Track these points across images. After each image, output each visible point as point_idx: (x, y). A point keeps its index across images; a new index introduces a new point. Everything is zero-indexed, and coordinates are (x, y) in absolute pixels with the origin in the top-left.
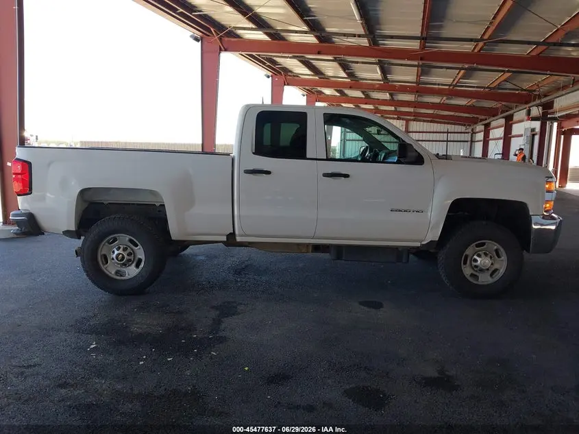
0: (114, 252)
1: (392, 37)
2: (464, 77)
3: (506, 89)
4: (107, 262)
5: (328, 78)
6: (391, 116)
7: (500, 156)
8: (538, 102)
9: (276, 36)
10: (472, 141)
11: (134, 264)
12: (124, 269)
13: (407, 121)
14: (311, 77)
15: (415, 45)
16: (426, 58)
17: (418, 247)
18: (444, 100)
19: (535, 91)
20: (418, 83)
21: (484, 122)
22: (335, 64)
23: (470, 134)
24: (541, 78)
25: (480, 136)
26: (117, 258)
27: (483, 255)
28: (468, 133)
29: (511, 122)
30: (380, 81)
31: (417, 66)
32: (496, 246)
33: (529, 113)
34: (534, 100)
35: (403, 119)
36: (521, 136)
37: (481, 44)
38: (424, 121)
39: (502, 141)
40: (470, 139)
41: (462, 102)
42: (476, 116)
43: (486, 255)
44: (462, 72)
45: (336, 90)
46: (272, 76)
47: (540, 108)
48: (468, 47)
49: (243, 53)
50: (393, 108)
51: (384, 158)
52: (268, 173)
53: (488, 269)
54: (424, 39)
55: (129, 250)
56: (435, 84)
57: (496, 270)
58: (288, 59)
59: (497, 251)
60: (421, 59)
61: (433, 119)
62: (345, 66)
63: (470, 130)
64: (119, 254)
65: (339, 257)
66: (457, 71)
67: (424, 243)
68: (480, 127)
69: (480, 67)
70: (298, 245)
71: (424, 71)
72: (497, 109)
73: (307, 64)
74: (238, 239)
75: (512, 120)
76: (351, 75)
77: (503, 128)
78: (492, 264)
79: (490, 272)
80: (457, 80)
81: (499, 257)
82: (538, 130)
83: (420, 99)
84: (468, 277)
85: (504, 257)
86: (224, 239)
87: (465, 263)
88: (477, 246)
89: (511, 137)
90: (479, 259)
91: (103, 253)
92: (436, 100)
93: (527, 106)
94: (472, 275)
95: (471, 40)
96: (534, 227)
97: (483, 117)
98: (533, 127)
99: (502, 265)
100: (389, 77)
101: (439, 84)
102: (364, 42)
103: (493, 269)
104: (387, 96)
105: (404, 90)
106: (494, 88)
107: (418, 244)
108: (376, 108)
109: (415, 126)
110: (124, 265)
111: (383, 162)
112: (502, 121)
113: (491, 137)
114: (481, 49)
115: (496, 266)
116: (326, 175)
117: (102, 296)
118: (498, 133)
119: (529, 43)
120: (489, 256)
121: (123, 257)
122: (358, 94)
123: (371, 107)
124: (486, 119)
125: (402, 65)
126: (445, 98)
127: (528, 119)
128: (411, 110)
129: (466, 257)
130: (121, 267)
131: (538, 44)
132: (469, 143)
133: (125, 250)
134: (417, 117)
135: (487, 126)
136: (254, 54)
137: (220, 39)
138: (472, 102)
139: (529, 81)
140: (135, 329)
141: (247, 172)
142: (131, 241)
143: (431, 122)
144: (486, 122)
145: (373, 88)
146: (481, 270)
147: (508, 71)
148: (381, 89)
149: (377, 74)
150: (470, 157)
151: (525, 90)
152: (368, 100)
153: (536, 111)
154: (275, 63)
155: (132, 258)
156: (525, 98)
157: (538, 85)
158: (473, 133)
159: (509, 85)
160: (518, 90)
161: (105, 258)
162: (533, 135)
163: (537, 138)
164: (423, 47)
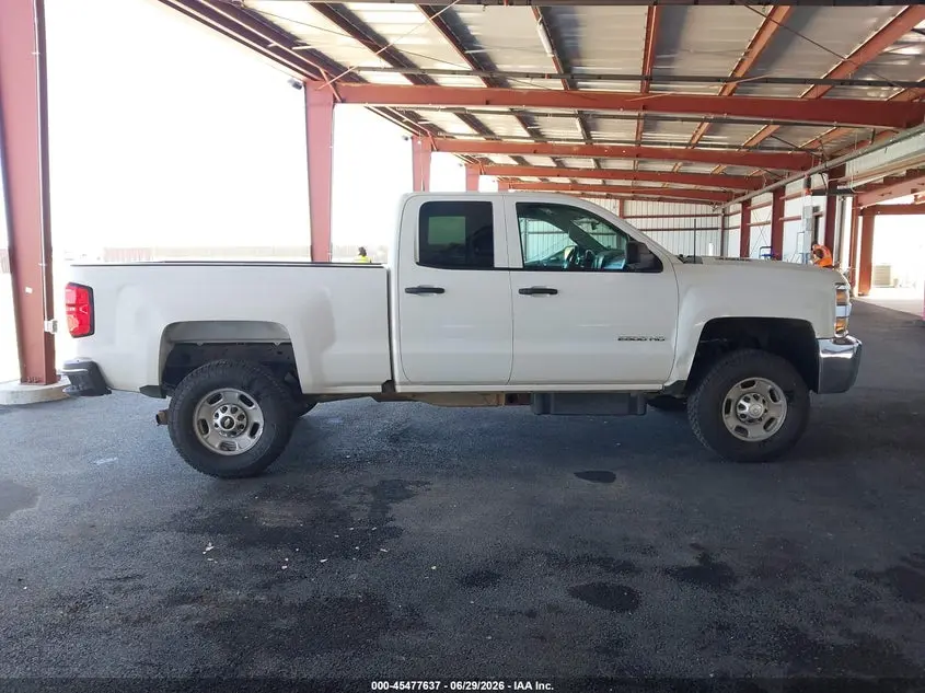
0: (217, 415)
1: (600, 77)
2: (708, 132)
3: (772, 148)
4: (207, 432)
5: (499, 139)
6: (597, 193)
7: (768, 251)
8: (821, 167)
9: (422, 79)
10: (724, 229)
11: (247, 433)
12: (233, 440)
13: (622, 200)
14: (474, 138)
15: (633, 87)
16: (650, 107)
17: (658, 392)
18: (680, 167)
19: (816, 150)
20: (638, 142)
21: (742, 199)
22: (512, 118)
23: (720, 218)
24: (823, 131)
25: (736, 220)
26: (223, 424)
27: (752, 398)
28: (717, 215)
29: (782, 198)
30: (581, 141)
31: (638, 118)
32: (770, 385)
33: (808, 183)
34: (816, 164)
35: (616, 198)
36: (799, 218)
37: (732, 85)
38: (648, 199)
39: (770, 226)
40: (720, 226)
41: (707, 169)
42: (727, 189)
43: (756, 398)
44: (706, 124)
45: (513, 157)
46: (412, 138)
47: (826, 176)
48: (714, 90)
49: (371, 106)
50: (599, 182)
51: (604, 263)
52: (440, 291)
53: (760, 419)
54: (647, 79)
55: (240, 412)
56: (665, 144)
57: (771, 420)
58: (440, 112)
59: (771, 392)
60: (644, 108)
61: (663, 196)
62: (526, 120)
63: (720, 212)
64: (226, 418)
65: (545, 410)
66: (699, 124)
67: (668, 384)
68: (735, 207)
69: (732, 117)
70: (485, 394)
71: (648, 124)
72: (760, 177)
73: (469, 119)
74: (399, 389)
75: (784, 195)
76: (535, 134)
77: (770, 208)
78: (766, 411)
79: (763, 423)
80: (698, 136)
81: (775, 400)
82: (823, 209)
83: (642, 167)
84: (732, 431)
85: (782, 401)
86: (378, 389)
87: (727, 412)
88: (744, 386)
89: (783, 221)
90: (747, 405)
91: (201, 417)
92: (667, 167)
93: (806, 173)
94: (739, 429)
95: (718, 80)
96: (822, 355)
97: (739, 191)
98: (815, 205)
99: (780, 412)
100: (594, 134)
101: (671, 144)
102: (557, 85)
103: (767, 419)
104: (590, 163)
105: (616, 153)
106: (755, 147)
107: (659, 387)
108: (574, 182)
109: (634, 207)
110: (234, 433)
111: (602, 270)
112: (769, 197)
113: (753, 221)
114: (733, 91)
115: (772, 414)
116: (523, 292)
117: (202, 481)
118: (762, 215)
119: (805, 81)
120: (761, 399)
121: (232, 423)
122: (545, 161)
123: (566, 180)
124: (744, 194)
125: (614, 117)
126: (679, 164)
127: (808, 194)
128: (628, 183)
129: (729, 402)
130: (229, 436)
131: (817, 82)
132: (720, 231)
133: (234, 411)
134: (638, 194)
135: (746, 205)
136: (387, 106)
137: (334, 84)
138: (720, 169)
139: (805, 136)
140: (264, 523)
141: (410, 291)
142: (242, 398)
143: (660, 200)
144: (745, 198)
145: (569, 151)
146: (751, 421)
147: (775, 123)
148: (582, 153)
149: (576, 131)
150: (722, 257)
151: (801, 150)
152: (561, 169)
153: (819, 181)
154: (417, 118)
155: (244, 422)
156: (802, 162)
157: (820, 142)
158: (726, 215)
159: (776, 143)
160: (789, 149)
161: (205, 426)
162: (817, 217)
163: (822, 221)
164: (646, 90)
